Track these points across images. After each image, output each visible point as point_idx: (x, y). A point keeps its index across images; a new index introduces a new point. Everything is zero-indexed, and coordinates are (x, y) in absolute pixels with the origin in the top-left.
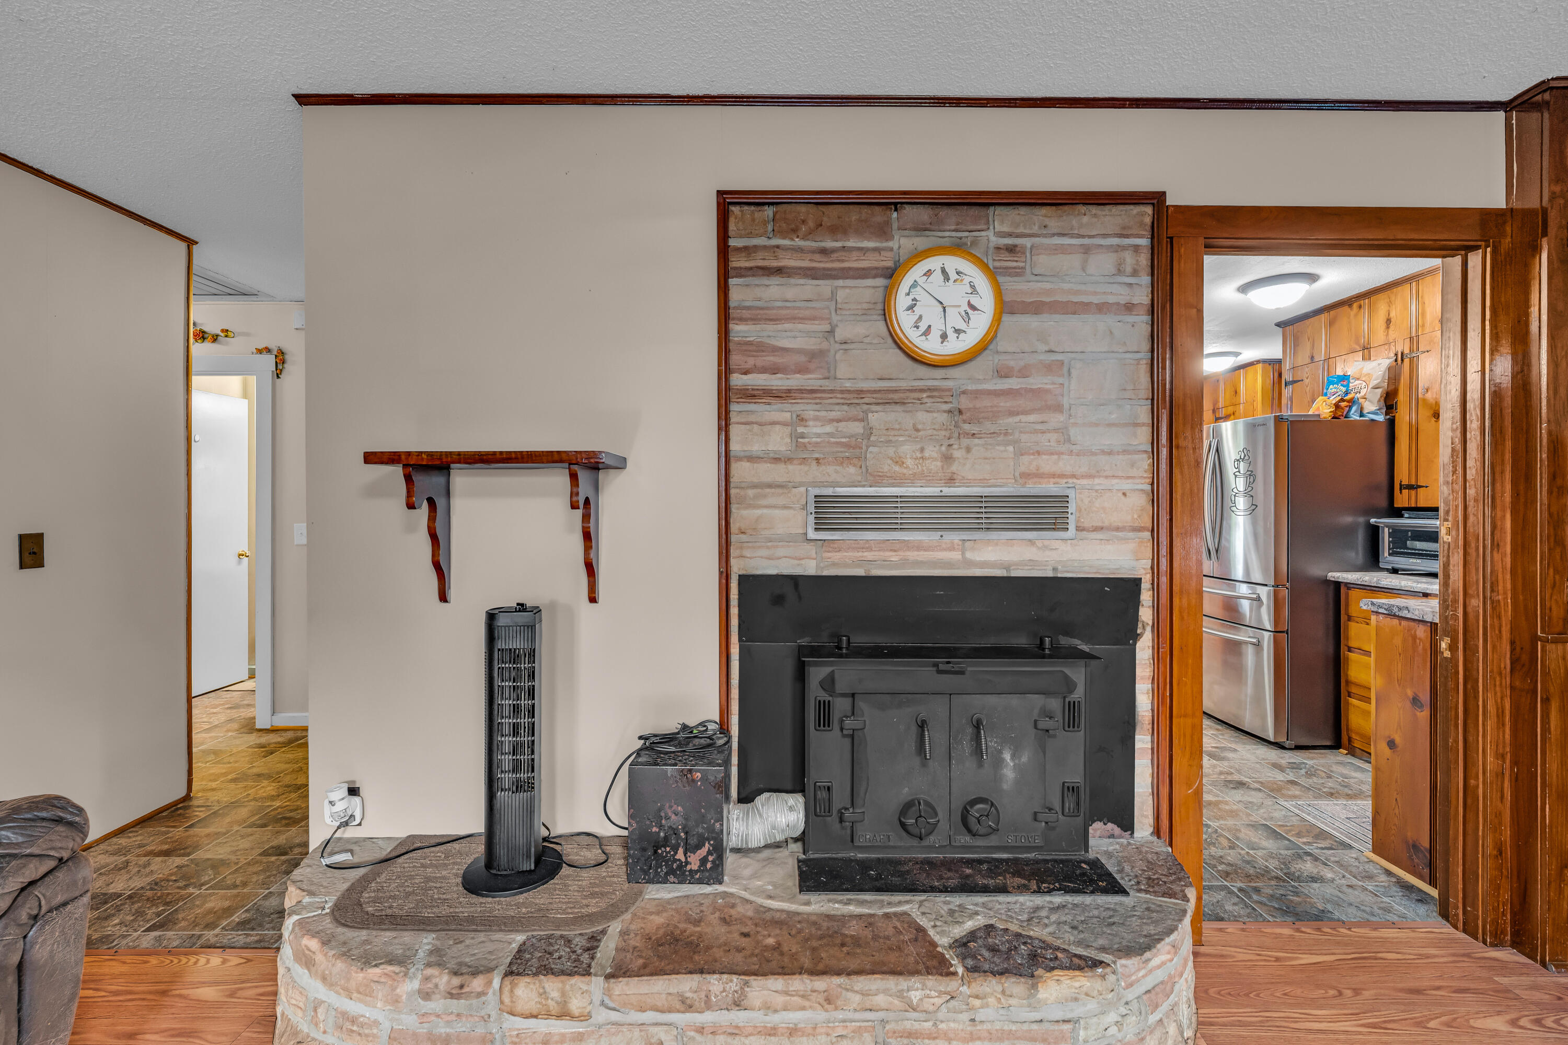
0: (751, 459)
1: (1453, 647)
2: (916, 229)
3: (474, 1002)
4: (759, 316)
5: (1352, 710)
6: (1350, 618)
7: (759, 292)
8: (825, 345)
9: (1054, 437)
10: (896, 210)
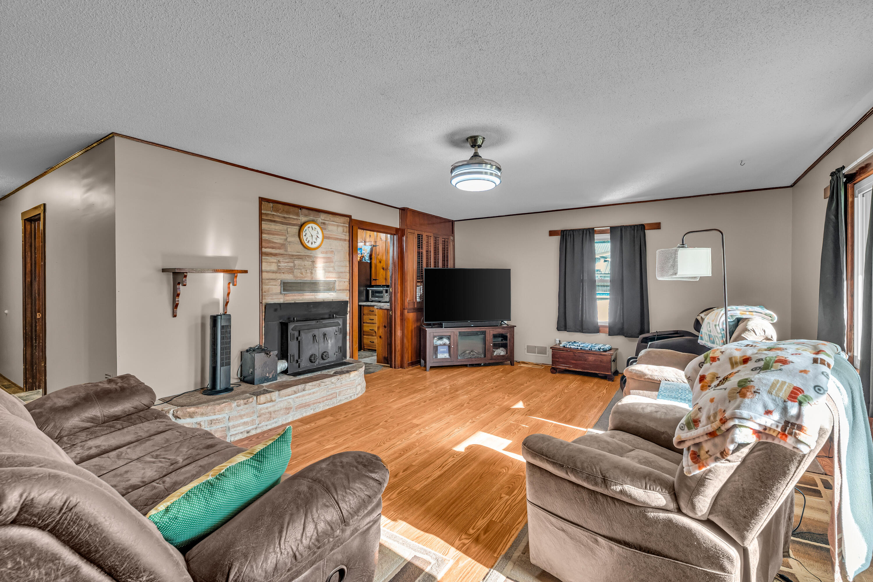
0: (267, 272)
1: (392, 313)
2: (305, 215)
3: (251, 404)
4: (269, 233)
5: (364, 339)
6: (364, 314)
7: (269, 226)
8: (285, 243)
9: (332, 268)
10: (300, 209)
